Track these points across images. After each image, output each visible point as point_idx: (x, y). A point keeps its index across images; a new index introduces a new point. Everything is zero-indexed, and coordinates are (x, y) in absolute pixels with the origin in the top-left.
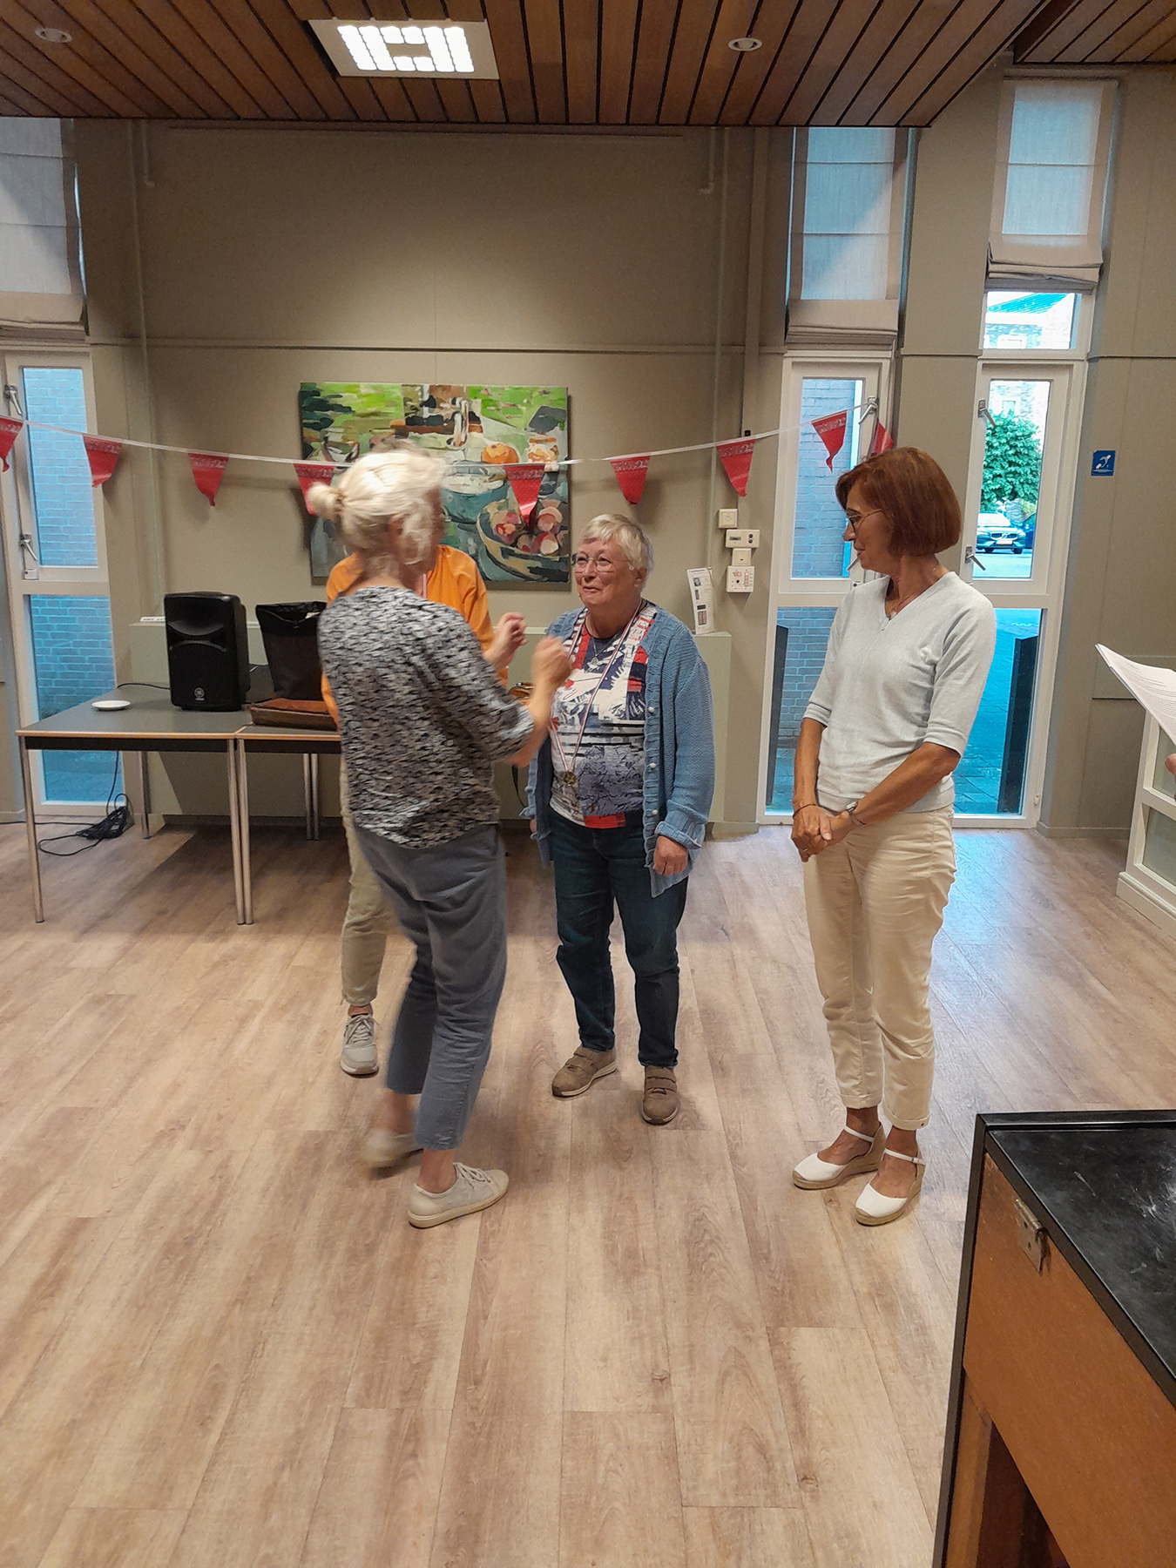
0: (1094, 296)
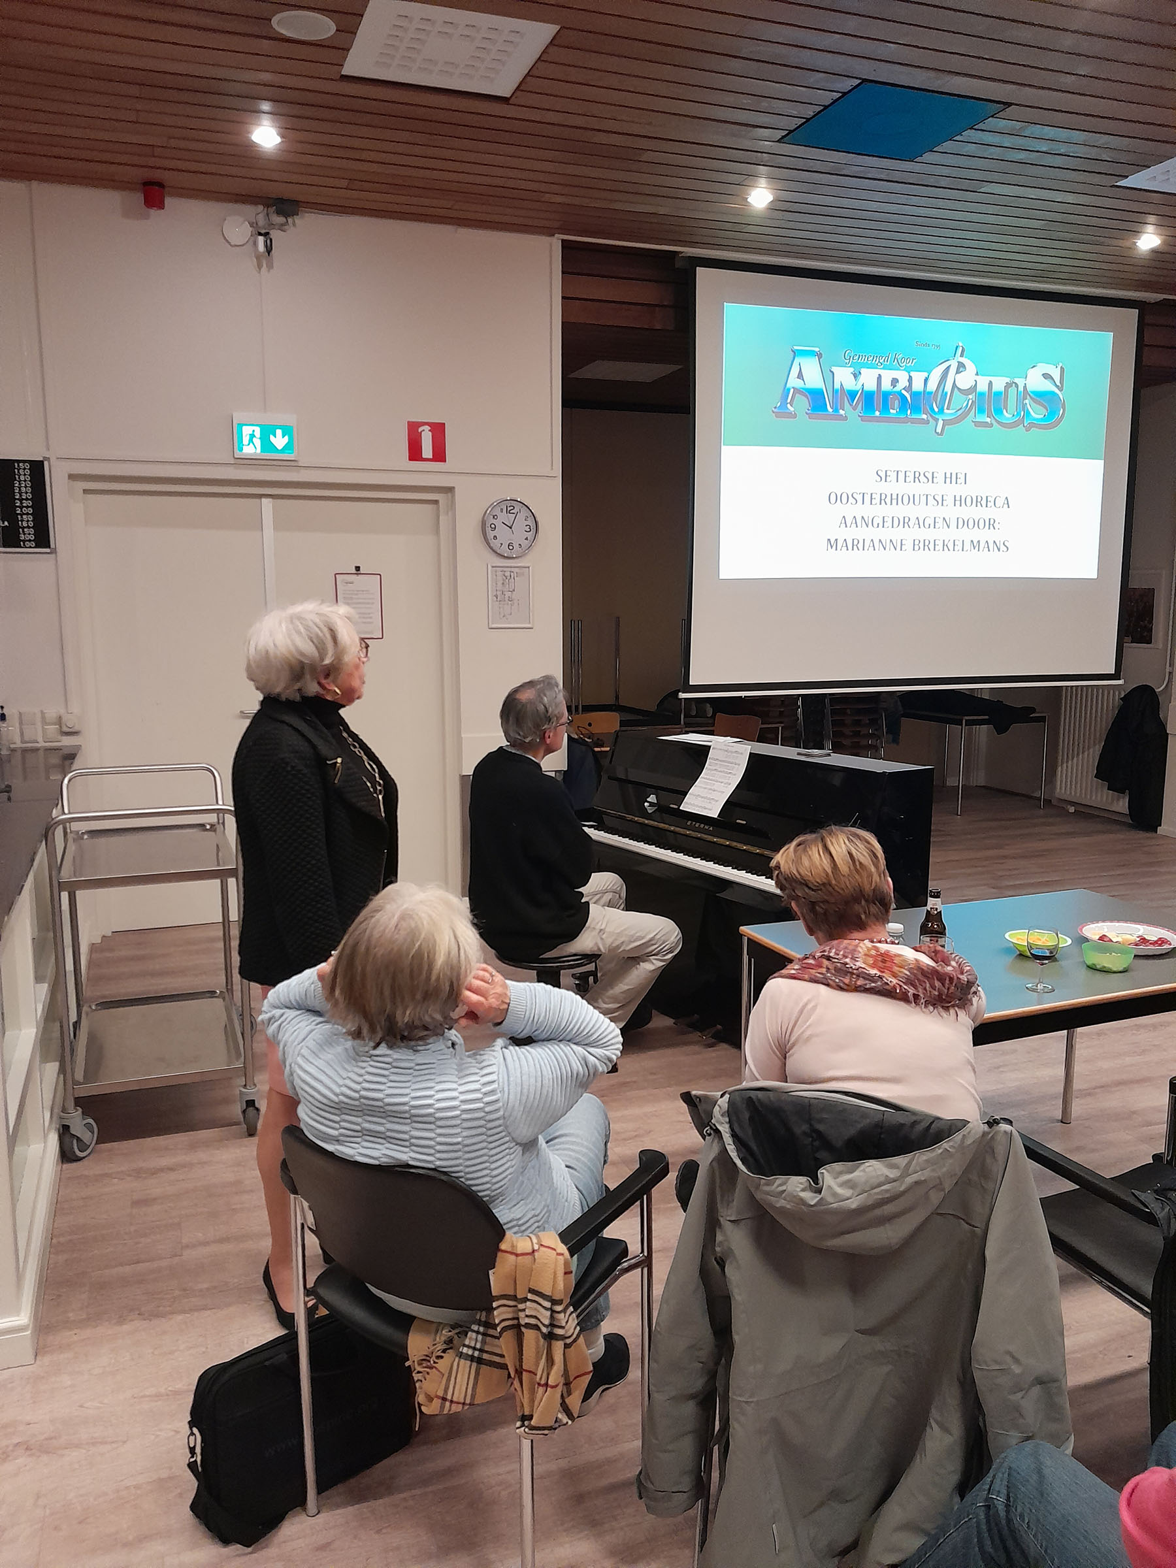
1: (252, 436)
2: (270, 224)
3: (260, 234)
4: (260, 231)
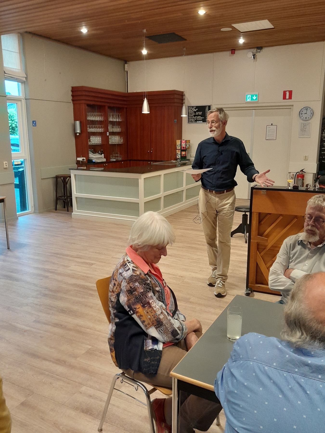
0: (24, 83)
1: (249, 97)
2: (257, 52)
3: (253, 55)
4: (254, 54)
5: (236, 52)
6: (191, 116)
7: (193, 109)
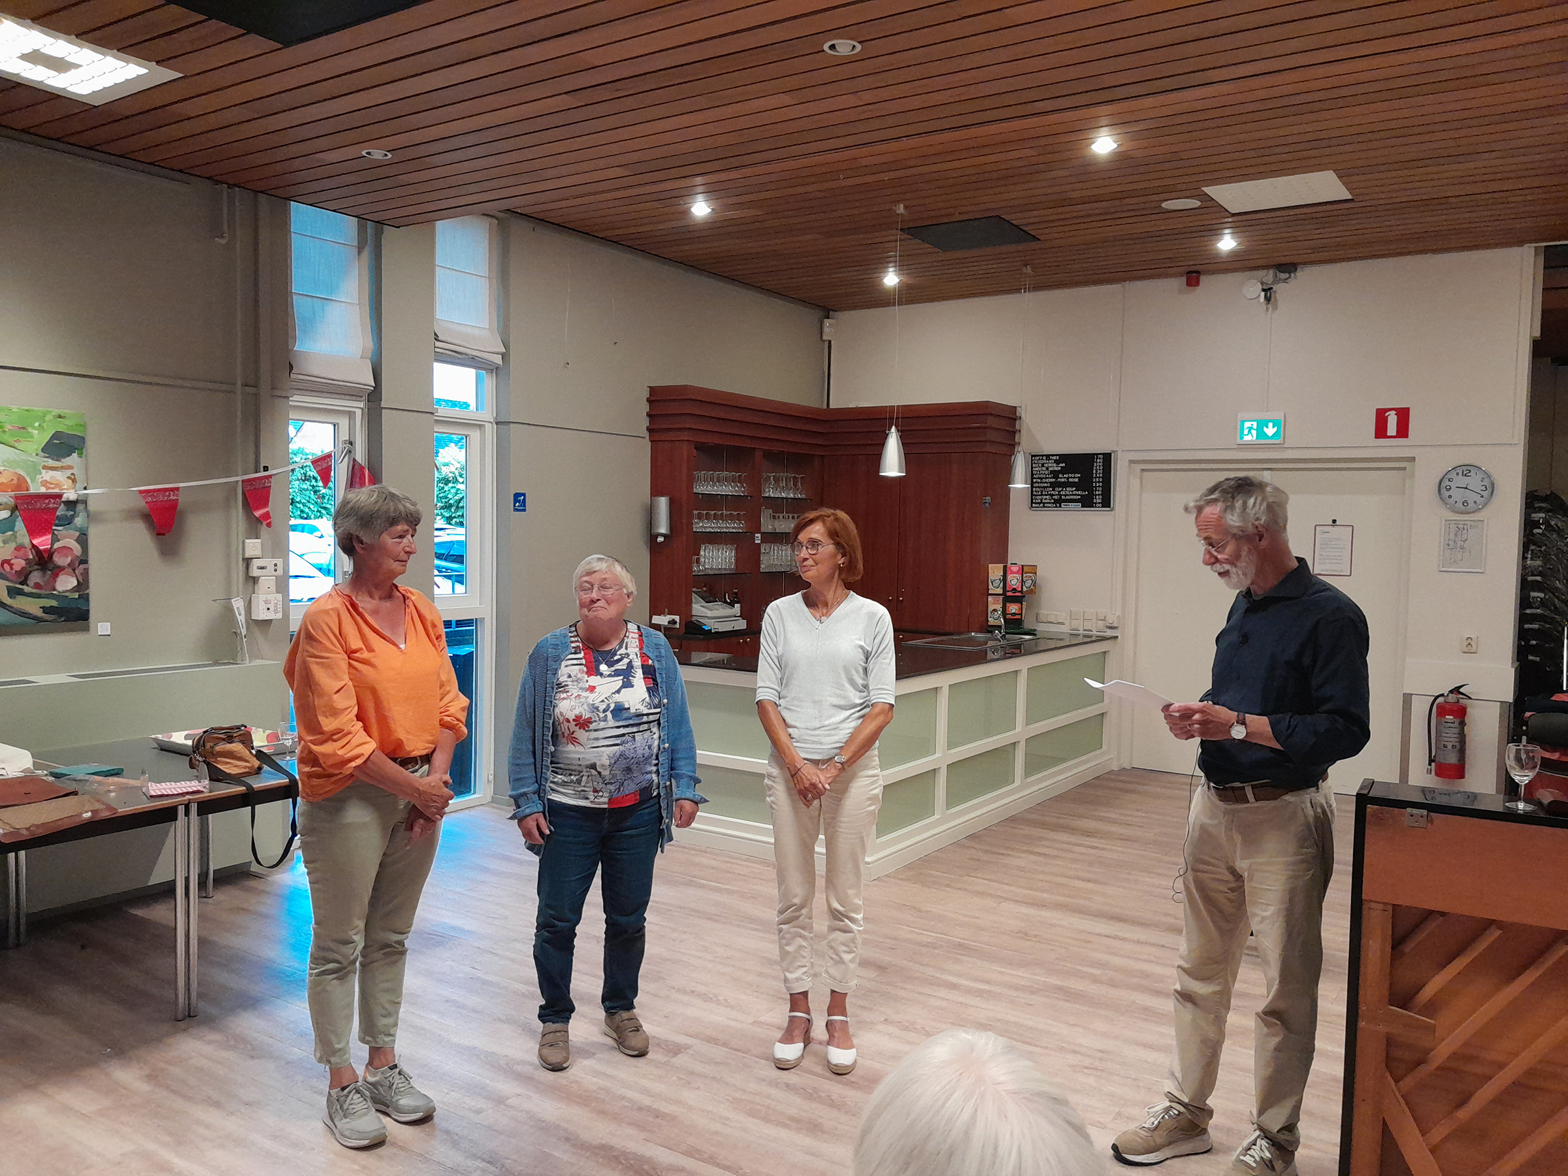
0: (494, 373)
1: (1250, 428)
2: (1277, 280)
3: (1263, 290)
4: (1265, 287)
5: (1204, 279)
6: (1041, 485)
7: (1050, 465)
